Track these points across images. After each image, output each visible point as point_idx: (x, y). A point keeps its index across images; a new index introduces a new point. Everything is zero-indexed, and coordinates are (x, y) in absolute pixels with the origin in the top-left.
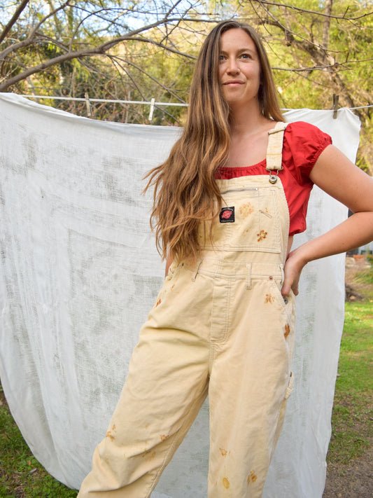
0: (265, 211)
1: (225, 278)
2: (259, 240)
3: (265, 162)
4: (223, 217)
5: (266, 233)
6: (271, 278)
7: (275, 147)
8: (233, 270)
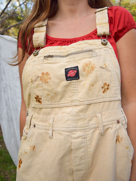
0: (104, 66)
1: (80, 130)
2: (104, 92)
3: (96, 30)
4: (68, 75)
5: (109, 85)
6: (118, 122)
7: (102, 19)
8: (86, 121)
